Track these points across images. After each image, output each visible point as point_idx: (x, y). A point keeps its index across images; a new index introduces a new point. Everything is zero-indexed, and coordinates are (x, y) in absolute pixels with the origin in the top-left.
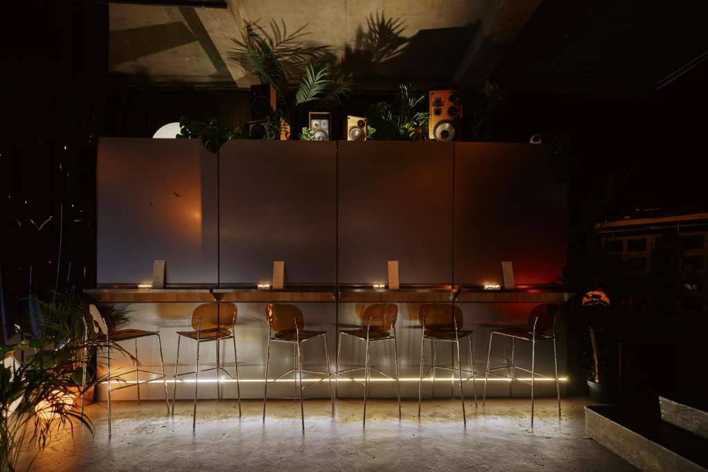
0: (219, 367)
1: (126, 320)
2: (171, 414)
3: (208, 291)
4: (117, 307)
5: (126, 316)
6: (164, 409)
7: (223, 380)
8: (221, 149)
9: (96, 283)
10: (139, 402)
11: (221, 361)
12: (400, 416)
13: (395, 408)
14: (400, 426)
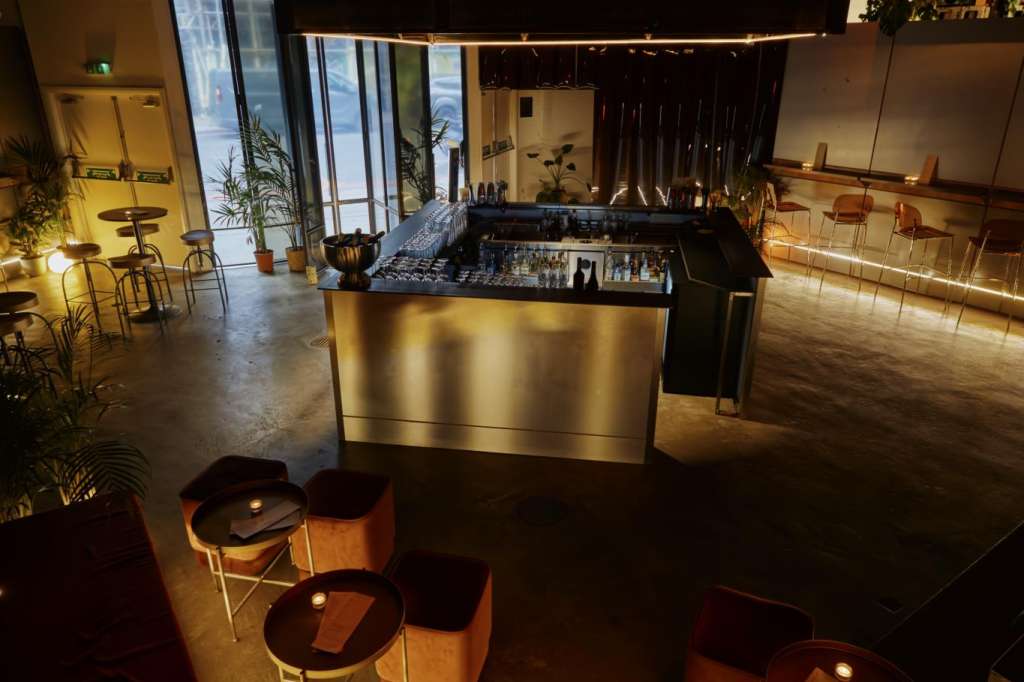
0: (855, 248)
1: (789, 192)
2: (808, 275)
3: (855, 178)
4: (785, 179)
5: (790, 188)
6: (804, 270)
7: (856, 260)
8: (897, 32)
9: (771, 158)
10: (788, 261)
11: (858, 243)
12: (1008, 330)
13: (1004, 323)
14: (1004, 341)
